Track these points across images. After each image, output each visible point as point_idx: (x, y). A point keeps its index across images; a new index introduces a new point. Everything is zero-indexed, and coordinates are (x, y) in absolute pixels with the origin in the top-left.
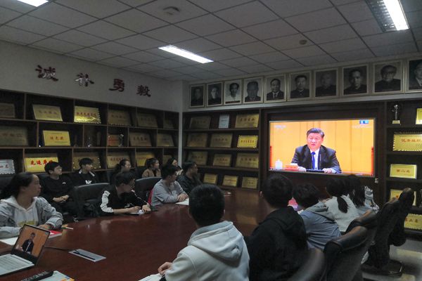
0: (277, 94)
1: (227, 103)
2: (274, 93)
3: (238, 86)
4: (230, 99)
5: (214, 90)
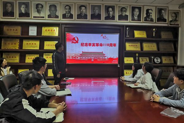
0: (69, 15)
1: (34, 17)
2: (67, 15)
4: (37, 15)
5: (23, 6)
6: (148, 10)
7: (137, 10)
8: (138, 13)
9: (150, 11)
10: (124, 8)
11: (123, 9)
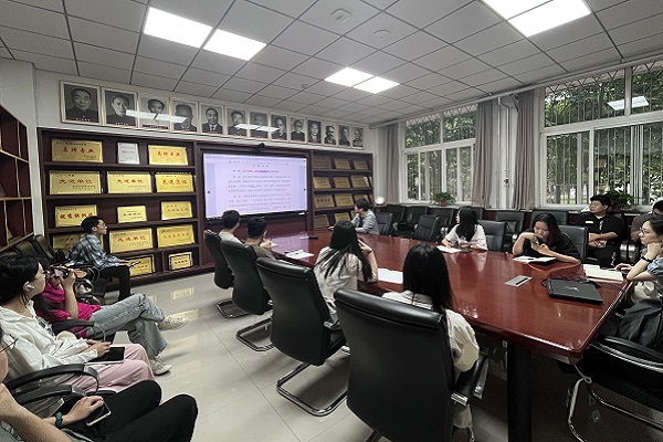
0: (215, 126)
1: (144, 126)
2: (211, 126)
3: (163, 106)
5: (117, 101)
6: (328, 128)
7: (315, 126)
8: (317, 131)
9: (331, 129)
10: (298, 121)
11: (296, 123)
